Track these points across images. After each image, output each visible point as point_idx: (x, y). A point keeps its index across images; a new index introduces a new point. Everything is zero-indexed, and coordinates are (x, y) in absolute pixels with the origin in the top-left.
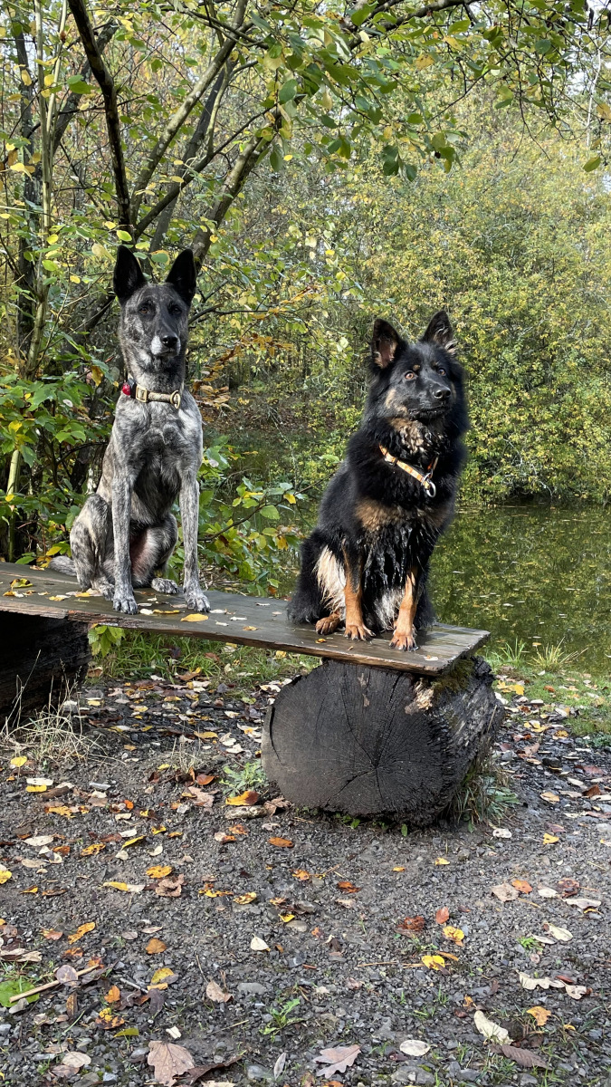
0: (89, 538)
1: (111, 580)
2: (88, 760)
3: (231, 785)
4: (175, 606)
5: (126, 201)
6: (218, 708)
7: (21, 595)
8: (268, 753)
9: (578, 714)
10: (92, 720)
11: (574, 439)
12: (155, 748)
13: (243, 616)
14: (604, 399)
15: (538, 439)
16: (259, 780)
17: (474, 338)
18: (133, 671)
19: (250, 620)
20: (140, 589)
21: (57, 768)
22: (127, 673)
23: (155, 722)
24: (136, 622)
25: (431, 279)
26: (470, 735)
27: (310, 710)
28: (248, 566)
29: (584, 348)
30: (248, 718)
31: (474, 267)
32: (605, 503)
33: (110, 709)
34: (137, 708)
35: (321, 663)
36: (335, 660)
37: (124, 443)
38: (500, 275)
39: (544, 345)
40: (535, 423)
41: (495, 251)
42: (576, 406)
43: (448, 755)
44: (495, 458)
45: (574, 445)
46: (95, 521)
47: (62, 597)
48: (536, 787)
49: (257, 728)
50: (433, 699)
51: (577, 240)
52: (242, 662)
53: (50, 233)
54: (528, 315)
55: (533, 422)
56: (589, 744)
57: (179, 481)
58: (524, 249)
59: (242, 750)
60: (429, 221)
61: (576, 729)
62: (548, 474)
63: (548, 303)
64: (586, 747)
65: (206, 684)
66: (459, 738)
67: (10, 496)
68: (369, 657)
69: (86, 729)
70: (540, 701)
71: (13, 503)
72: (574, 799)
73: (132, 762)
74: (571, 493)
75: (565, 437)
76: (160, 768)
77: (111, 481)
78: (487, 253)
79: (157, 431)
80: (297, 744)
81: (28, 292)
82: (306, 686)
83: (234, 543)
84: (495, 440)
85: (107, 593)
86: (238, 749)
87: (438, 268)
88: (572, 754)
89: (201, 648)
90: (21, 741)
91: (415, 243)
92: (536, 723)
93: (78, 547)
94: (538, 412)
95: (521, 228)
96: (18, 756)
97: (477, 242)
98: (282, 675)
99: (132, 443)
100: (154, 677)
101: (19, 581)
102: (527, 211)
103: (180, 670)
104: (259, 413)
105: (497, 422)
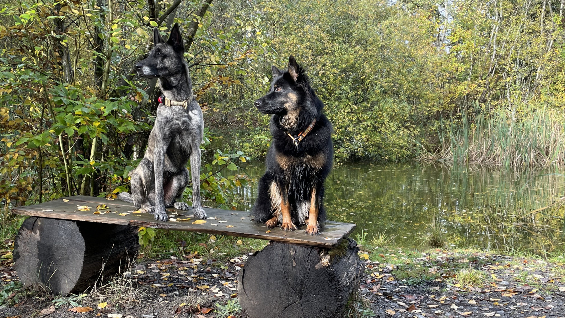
0: (142, 182)
1: (153, 204)
2: (141, 303)
3: (220, 313)
4: (187, 216)
5: (153, 7)
6: (208, 272)
7: (103, 213)
8: (242, 294)
9: (398, 268)
10: (140, 281)
11: (380, 129)
12: (176, 295)
13: (225, 220)
14: (394, 108)
15: (362, 129)
16: (236, 309)
17: (328, 79)
18: (161, 255)
19: (229, 222)
20: (169, 208)
21: (124, 308)
22: (158, 256)
23: (175, 281)
24: (167, 226)
25: (305, 49)
26: (349, 279)
27: (264, 269)
28: (221, 196)
29: (383, 83)
30: (225, 277)
31: (326, 43)
32: (397, 161)
33: (150, 275)
34: (164, 274)
35: (269, 243)
36: (277, 241)
37: (160, 129)
38: (339, 47)
39: (363, 82)
40: (360, 121)
41: (337, 35)
42: (380, 112)
43: (339, 291)
44: (340, 139)
45: (380, 132)
46: (145, 173)
47: (126, 214)
48: (382, 307)
49: (230, 282)
50: (330, 261)
51: (377, 29)
52: (219, 248)
53: (113, 24)
54: (354, 66)
55: (359, 121)
56: (406, 283)
57: (191, 149)
58: (351, 34)
59: (223, 294)
60: (303, 20)
61: (398, 276)
62: (367, 147)
63: (364, 61)
64: (404, 285)
65: (200, 260)
66: (344, 281)
67: (92, 162)
68: (295, 239)
69: (139, 286)
70: (377, 262)
71: (94, 166)
72: (402, 313)
73: (165, 303)
74: (379, 157)
75: (376, 128)
76: (181, 305)
77: (154, 149)
78: (333, 36)
79: (177, 122)
80: (257, 289)
81: (102, 54)
82: (261, 257)
83: (213, 184)
84: (340, 130)
85: (150, 211)
86: (221, 294)
87: (308, 44)
88: (397, 289)
89: (197, 241)
90: (103, 294)
91: (296, 31)
92: (377, 274)
93: (136, 187)
94: (361, 116)
95: (349, 24)
96: (102, 302)
97: (327, 31)
98: (241, 253)
99: (164, 129)
100: (172, 257)
101: (101, 206)
102: (352, 15)
103: (186, 253)
104: (218, 119)
105: (341, 121)
